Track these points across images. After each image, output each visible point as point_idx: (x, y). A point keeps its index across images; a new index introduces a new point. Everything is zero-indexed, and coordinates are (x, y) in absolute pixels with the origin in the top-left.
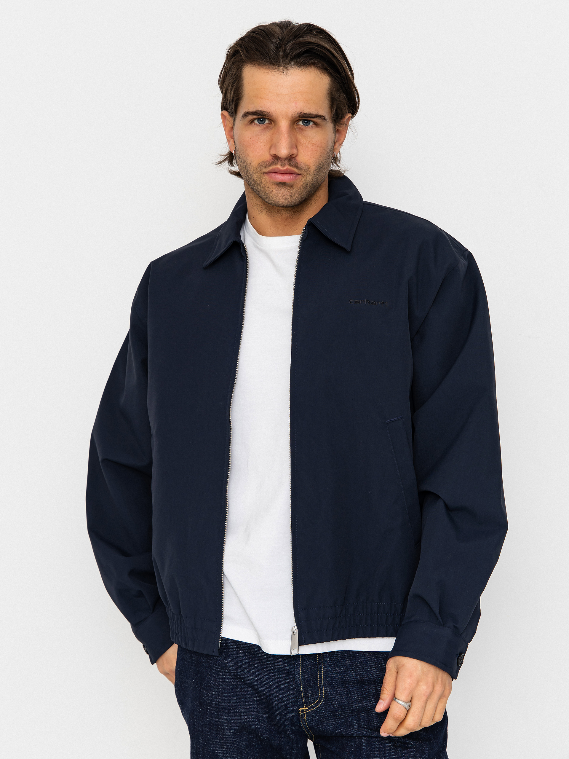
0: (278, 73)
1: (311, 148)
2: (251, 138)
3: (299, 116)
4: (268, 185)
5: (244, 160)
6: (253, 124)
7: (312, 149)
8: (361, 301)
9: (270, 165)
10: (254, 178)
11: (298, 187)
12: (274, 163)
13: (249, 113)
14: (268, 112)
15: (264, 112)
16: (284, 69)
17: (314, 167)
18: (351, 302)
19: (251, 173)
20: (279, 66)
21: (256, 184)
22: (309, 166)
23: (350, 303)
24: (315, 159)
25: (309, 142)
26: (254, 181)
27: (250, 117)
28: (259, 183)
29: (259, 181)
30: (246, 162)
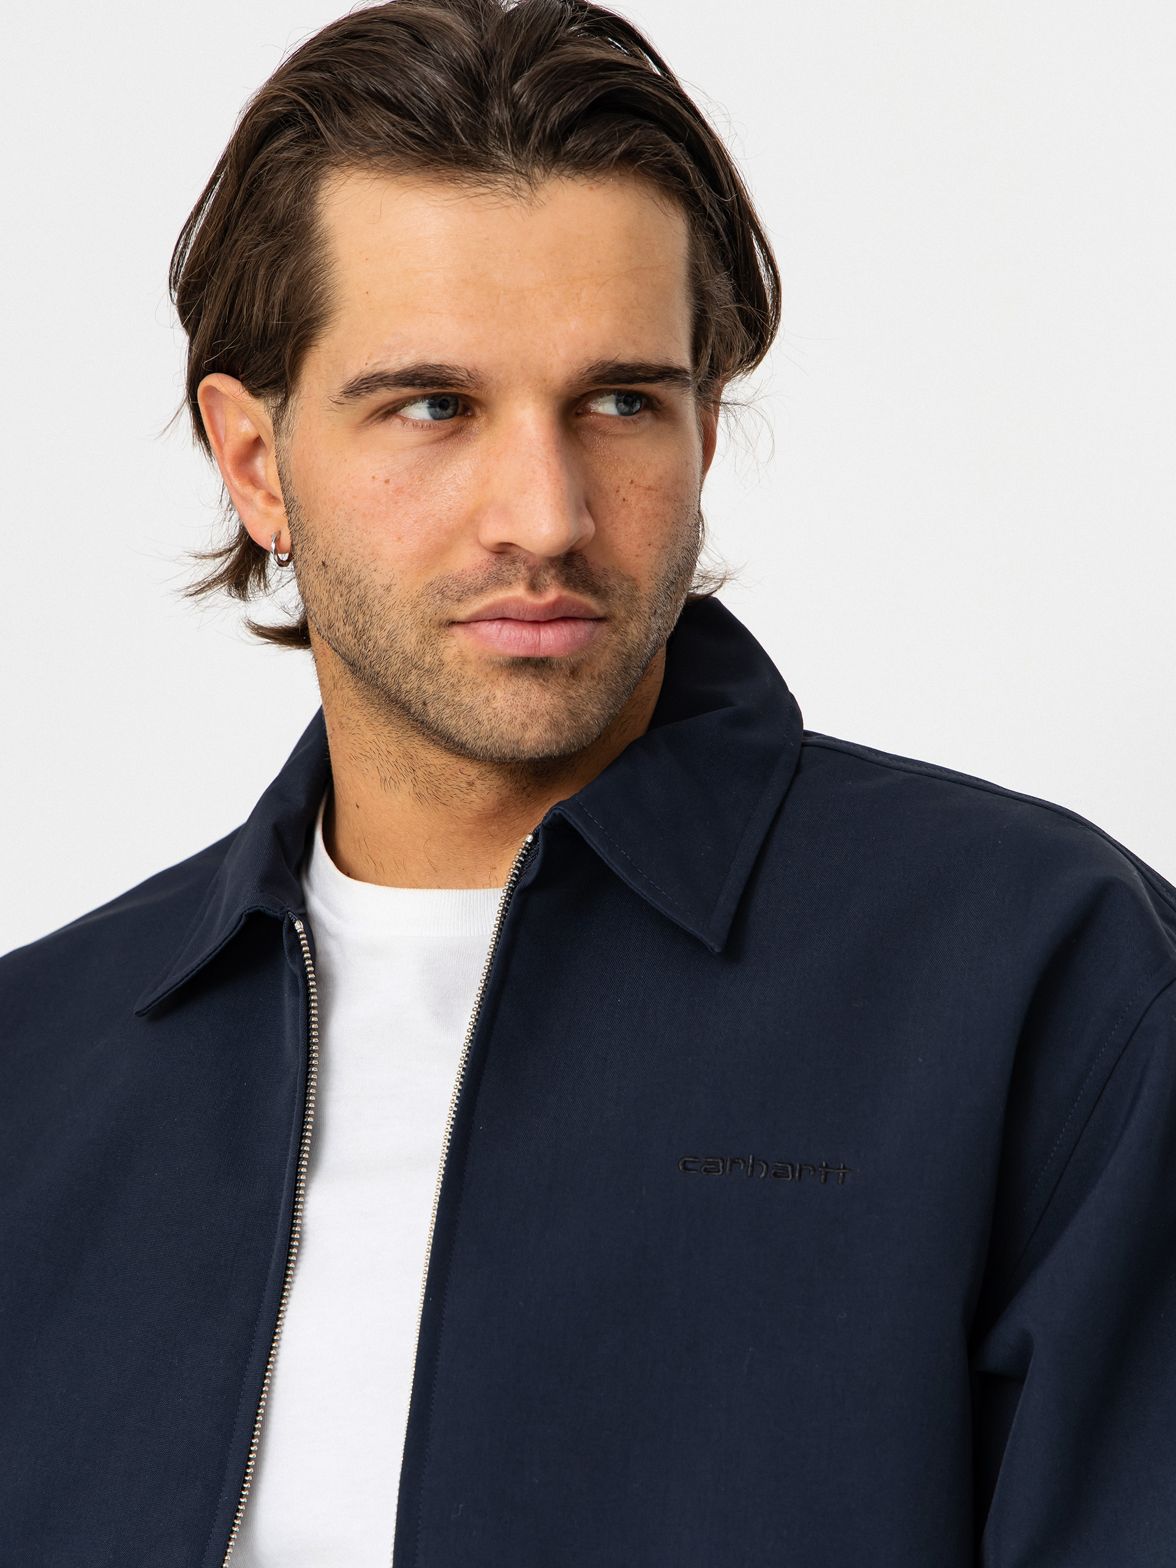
0: (493, 199)
1: (640, 505)
2: (387, 482)
3: (598, 379)
4: (470, 673)
5: (356, 573)
6: (396, 422)
7: (644, 510)
8: (733, 1162)
9: (479, 591)
10: (408, 648)
11: (596, 674)
12: (499, 581)
13: (381, 380)
14: (470, 367)
15: (453, 369)
16: (522, 183)
17: (652, 583)
18: (689, 1166)
19: (388, 627)
20: (497, 169)
21: (414, 671)
22: (634, 580)
23: (685, 1168)
24: (655, 552)
25: (632, 482)
26: (405, 660)
27: (385, 395)
28: (427, 666)
29: (428, 659)
30: (365, 582)
